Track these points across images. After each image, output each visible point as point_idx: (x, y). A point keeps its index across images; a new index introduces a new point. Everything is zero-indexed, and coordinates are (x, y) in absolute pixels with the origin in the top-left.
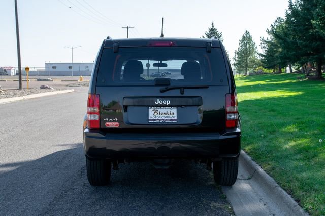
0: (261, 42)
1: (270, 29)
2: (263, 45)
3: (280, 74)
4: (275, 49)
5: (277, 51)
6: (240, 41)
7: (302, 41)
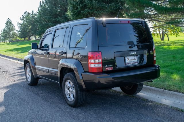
0: (18, 24)
1: (22, 17)
2: (19, 26)
3: (30, 41)
4: (27, 28)
5: (28, 29)
6: (5, 24)
7: (51, 23)
